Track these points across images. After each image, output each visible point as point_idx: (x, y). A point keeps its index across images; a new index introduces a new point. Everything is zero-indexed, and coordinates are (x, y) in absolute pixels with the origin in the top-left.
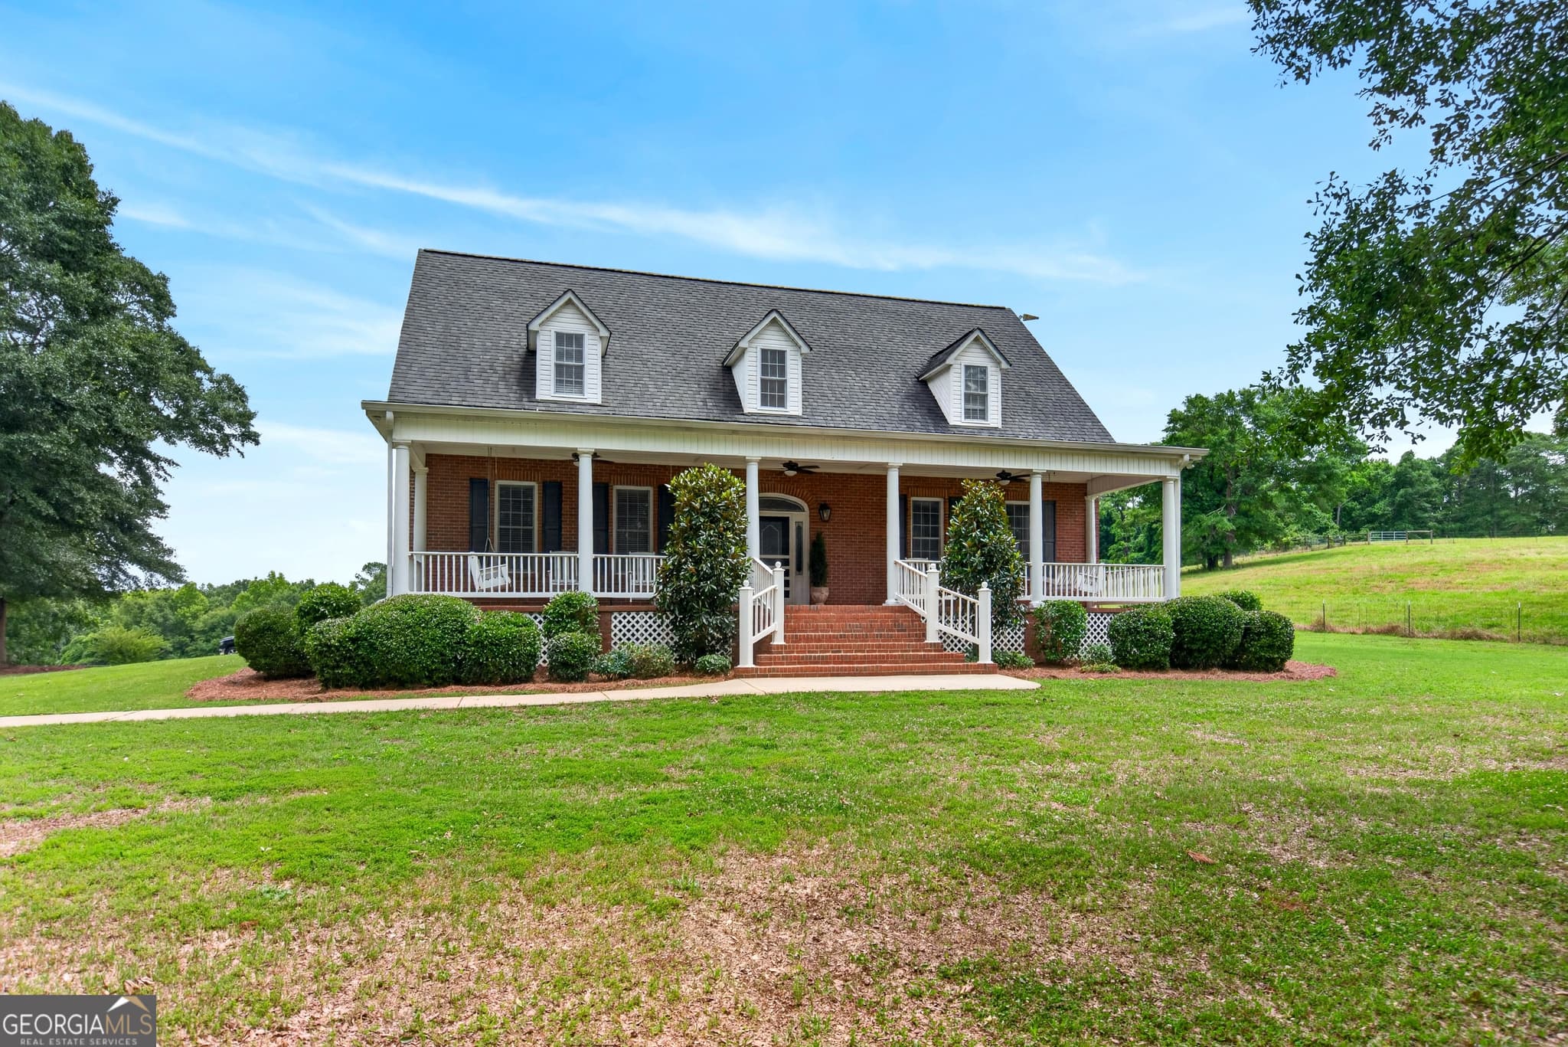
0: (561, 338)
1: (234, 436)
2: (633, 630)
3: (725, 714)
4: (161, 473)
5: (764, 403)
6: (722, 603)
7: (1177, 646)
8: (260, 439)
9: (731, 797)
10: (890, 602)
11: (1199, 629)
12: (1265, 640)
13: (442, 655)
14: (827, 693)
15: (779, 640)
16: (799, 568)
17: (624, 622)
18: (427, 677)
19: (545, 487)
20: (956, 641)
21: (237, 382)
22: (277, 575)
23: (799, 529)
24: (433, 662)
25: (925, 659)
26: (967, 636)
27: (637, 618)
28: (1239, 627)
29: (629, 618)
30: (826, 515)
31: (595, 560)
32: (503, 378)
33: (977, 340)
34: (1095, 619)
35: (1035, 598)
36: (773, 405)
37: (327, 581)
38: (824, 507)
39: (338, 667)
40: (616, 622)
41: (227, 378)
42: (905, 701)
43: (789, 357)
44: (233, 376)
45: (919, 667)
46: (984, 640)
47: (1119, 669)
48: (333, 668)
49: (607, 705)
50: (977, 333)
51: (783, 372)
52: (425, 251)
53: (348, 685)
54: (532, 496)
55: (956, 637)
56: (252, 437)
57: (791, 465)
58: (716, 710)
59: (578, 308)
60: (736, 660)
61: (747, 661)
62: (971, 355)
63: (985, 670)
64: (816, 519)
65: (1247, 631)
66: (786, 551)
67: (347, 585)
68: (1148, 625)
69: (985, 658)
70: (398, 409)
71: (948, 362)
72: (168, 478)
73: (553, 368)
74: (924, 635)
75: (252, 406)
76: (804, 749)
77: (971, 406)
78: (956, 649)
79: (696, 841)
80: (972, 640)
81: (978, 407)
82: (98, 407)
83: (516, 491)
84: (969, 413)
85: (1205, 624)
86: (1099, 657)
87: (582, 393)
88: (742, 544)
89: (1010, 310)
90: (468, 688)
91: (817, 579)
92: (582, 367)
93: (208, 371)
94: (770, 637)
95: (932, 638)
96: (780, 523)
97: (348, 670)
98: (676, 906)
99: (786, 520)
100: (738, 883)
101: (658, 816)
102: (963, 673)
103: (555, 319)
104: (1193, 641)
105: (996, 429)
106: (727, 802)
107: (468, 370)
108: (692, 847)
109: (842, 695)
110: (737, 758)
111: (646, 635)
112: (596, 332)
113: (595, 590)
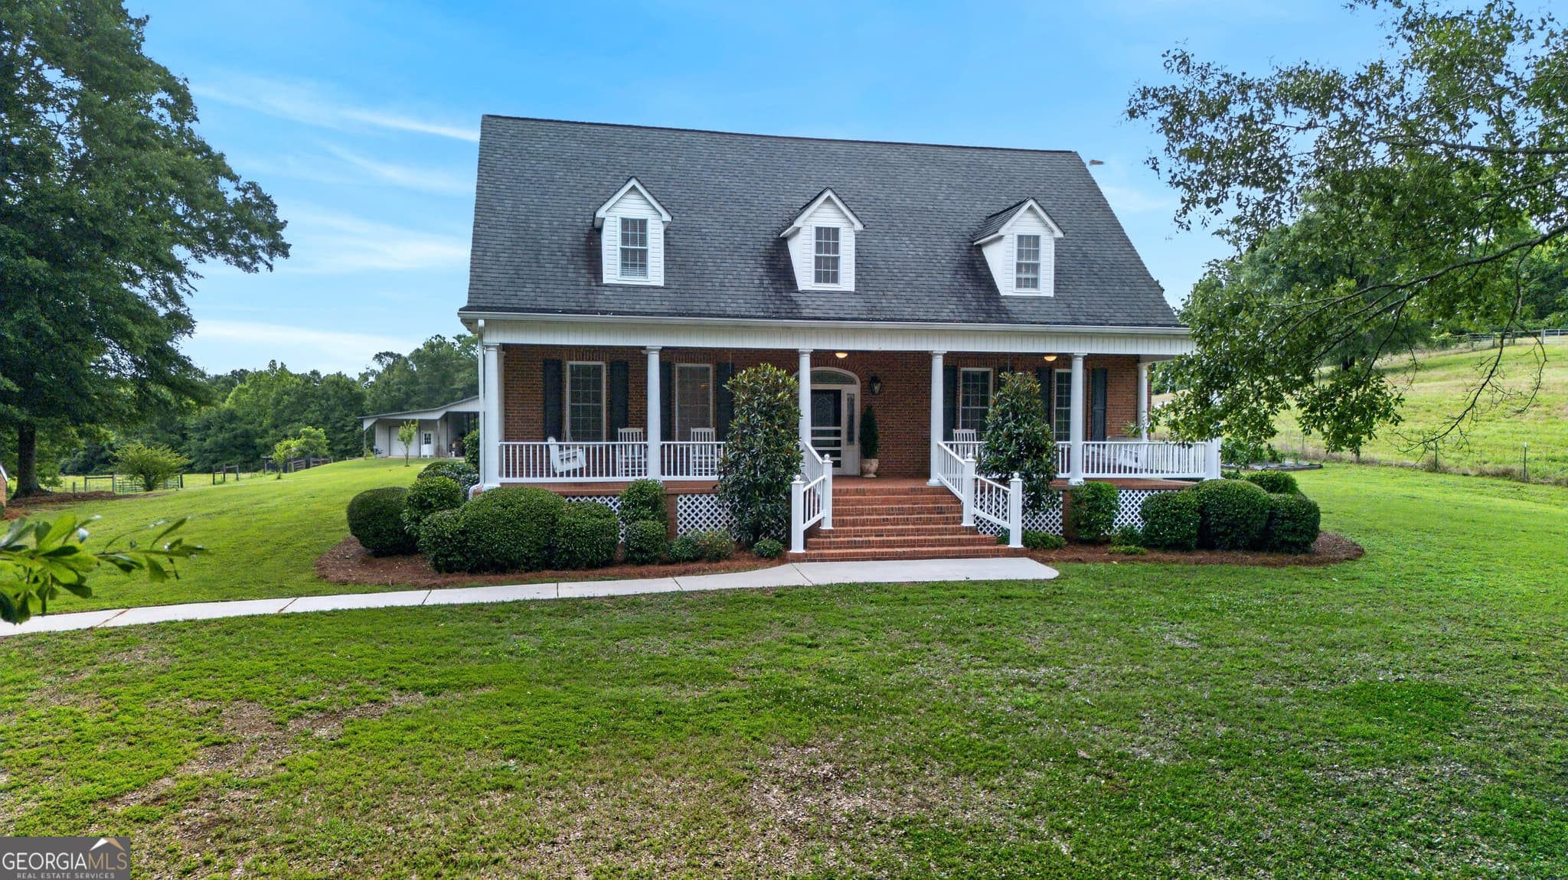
0: (625, 222)
1: (260, 246)
2: (697, 519)
3: (778, 608)
4: (185, 286)
5: (818, 279)
6: (777, 491)
7: (1203, 528)
8: (290, 251)
9: (781, 696)
10: (933, 482)
11: (1223, 514)
12: (1289, 524)
13: (537, 544)
14: (866, 584)
15: (827, 526)
16: (851, 439)
17: (689, 503)
18: (524, 564)
19: (613, 366)
20: (988, 525)
21: (264, 191)
22: (279, 366)
23: (851, 401)
24: (530, 551)
25: (960, 543)
26: (1000, 522)
27: (701, 499)
28: (1262, 513)
29: (693, 499)
30: (877, 388)
31: (663, 447)
32: (570, 261)
33: (1031, 208)
34: (1133, 495)
35: (1074, 476)
36: (827, 281)
37: (333, 371)
38: (875, 380)
39: (450, 555)
40: (681, 504)
41: (253, 186)
42: (931, 593)
43: (842, 234)
44: (261, 185)
45: (953, 552)
46: (1015, 525)
47: (1145, 550)
48: (446, 556)
49: (680, 596)
50: (1031, 203)
51: (836, 249)
52: (489, 116)
53: (458, 571)
54: (600, 375)
55: (988, 522)
56: (283, 249)
58: (770, 602)
59: (641, 194)
60: (787, 543)
61: (797, 547)
62: (1024, 223)
63: (1015, 553)
64: (867, 390)
65: (1272, 516)
66: (838, 422)
67: (356, 378)
68: (1175, 509)
69: (1016, 543)
70: (488, 317)
71: (1001, 232)
72: (192, 291)
73: (619, 253)
74: (961, 518)
75: (281, 216)
76: (839, 649)
77: (1023, 276)
78: (988, 533)
79: (756, 734)
80: (1005, 524)
81: (1030, 276)
82: (143, 239)
83: (586, 370)
84: (1020, 283)
85: (1229, 510)
86: (1128, 536)
87: (645, 274)
88: (795, 435)
89: (1076, 153)
90: (560, 573)
91: (868, 451)
92: (646, 250)
93: (234, 178)
94: (819, 523)
95: (968, 522)
96: (832, 395)
97: (459, 558)
98: (745, 780)
99: (837, 394)
100: (783, 766)
101: (730, 714)
102: (994, 556)
103: (618, 205)
104: (1218, 524)
105: (1047, 298)
106: (778, 701)
107: (538, 253)
108: (754, 739)
109: (878, 587)
110: (786, 658)
111: (708, 522)
112: (658, 216)
113: (663, 473)
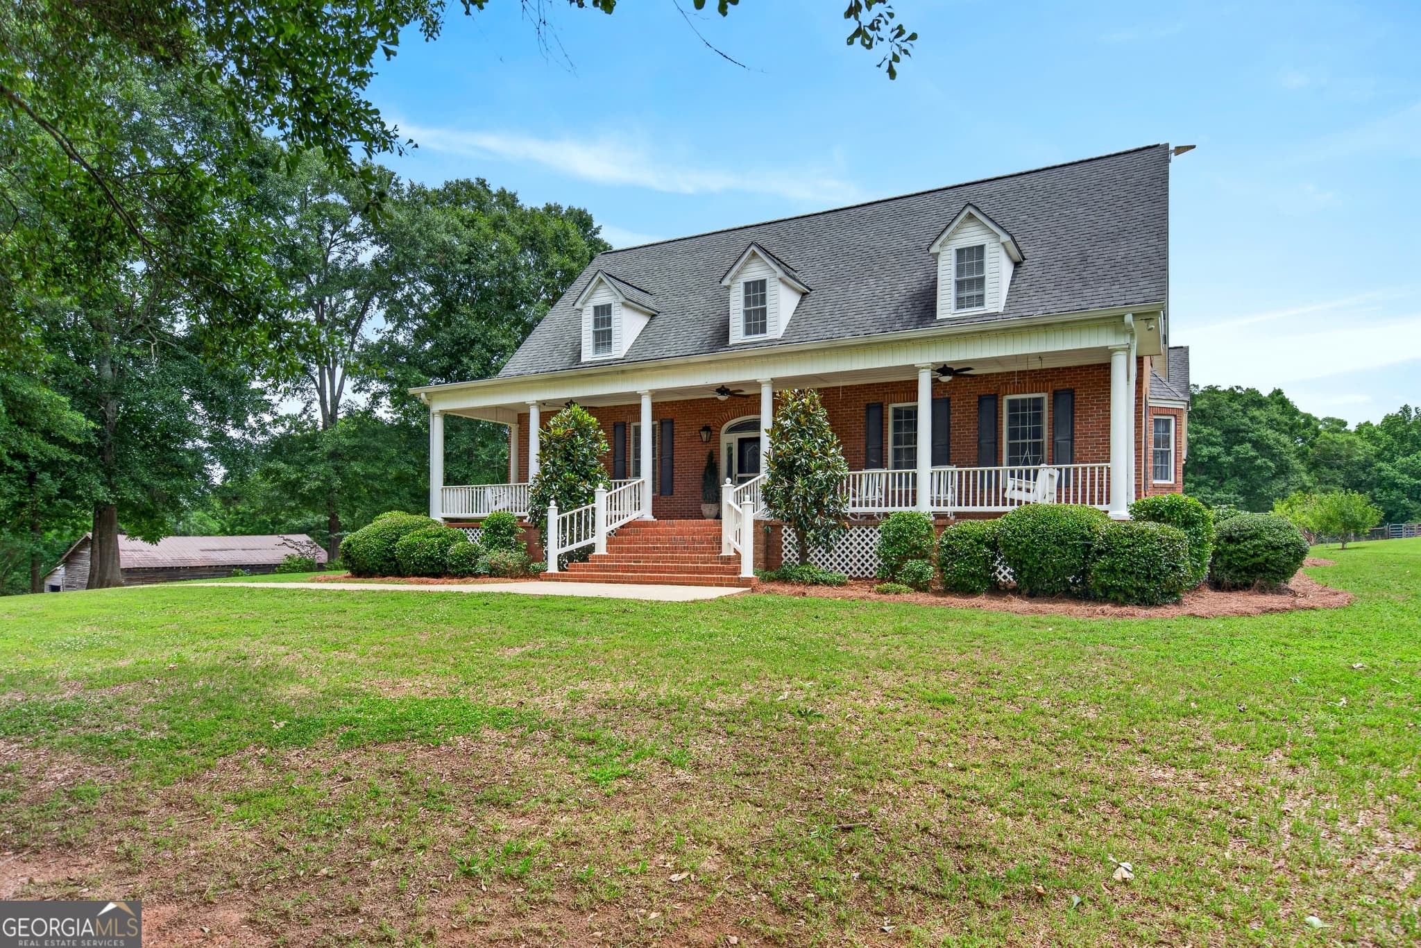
57: (722, 390)
